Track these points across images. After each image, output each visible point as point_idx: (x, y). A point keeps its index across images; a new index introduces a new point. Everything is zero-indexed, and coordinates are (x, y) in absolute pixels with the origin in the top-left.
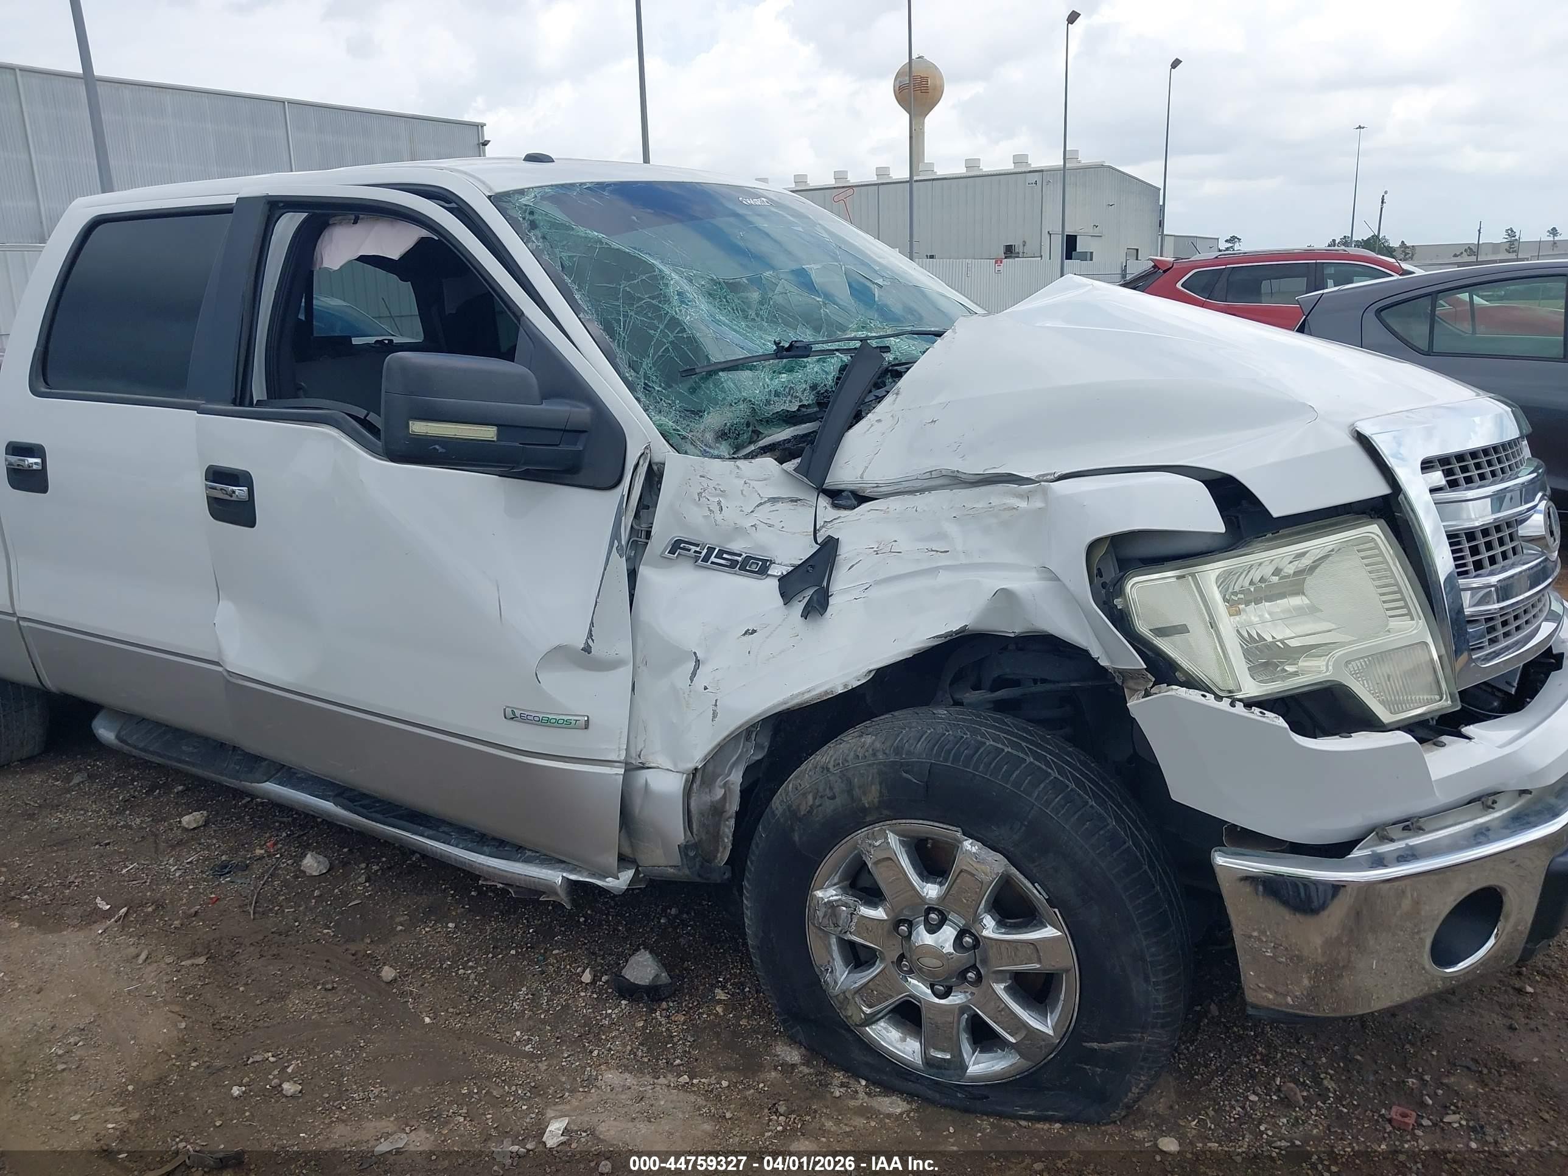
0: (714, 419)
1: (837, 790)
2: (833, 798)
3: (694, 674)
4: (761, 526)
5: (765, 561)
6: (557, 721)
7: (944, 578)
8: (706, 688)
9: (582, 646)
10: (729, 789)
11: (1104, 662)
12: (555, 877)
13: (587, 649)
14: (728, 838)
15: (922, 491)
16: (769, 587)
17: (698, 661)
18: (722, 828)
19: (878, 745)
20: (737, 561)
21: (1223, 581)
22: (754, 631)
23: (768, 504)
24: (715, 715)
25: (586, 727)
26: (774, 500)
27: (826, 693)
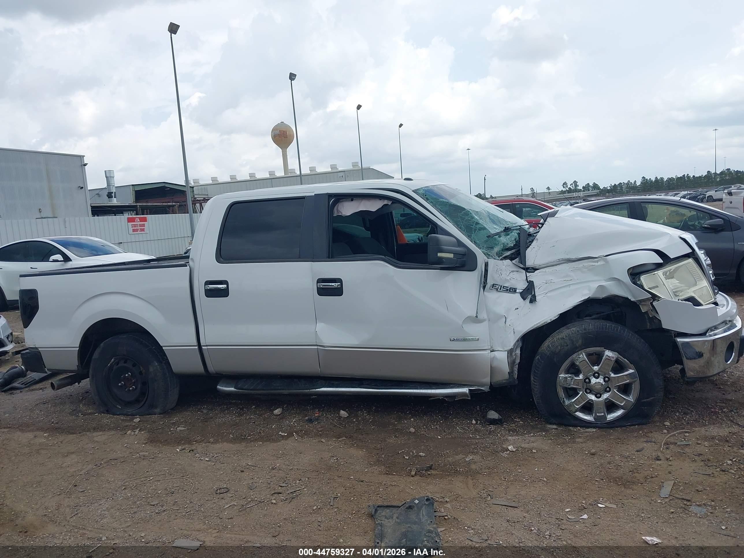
0: (497, 249)
1: (568, 344)
2: (567, 346)
3: (506, 321)
4: (511, 279)
5: (515, 289)
6: (469, 339)
7: (572, 287)
8: (510, 325)
9: (475, 316)
10: (517, 355)
11: (633, 300)
12: (465, 390)
13: (477, 317)
14: (516, 371)
15: (556, 265)
16: (518, 296)
17: (506, 318)
18: (514, 368)
19: (578, 329)
20: (508, 289)
21: (665, 274)
22: (518, 308)
23: (512, 273)
24: (514, 333)
25: (478, 340)
26: (513, 271)
27: (545, 323)
